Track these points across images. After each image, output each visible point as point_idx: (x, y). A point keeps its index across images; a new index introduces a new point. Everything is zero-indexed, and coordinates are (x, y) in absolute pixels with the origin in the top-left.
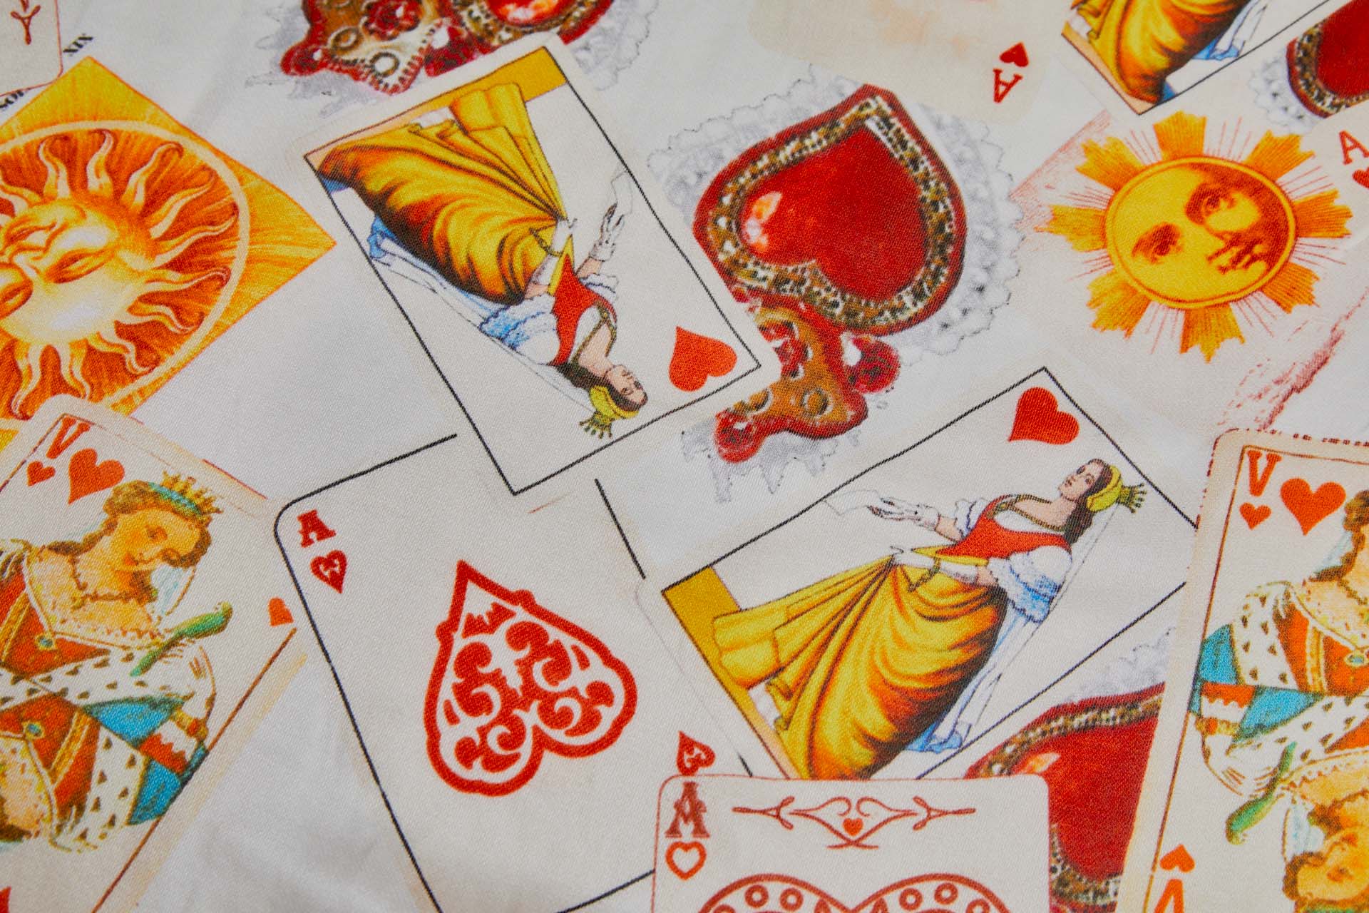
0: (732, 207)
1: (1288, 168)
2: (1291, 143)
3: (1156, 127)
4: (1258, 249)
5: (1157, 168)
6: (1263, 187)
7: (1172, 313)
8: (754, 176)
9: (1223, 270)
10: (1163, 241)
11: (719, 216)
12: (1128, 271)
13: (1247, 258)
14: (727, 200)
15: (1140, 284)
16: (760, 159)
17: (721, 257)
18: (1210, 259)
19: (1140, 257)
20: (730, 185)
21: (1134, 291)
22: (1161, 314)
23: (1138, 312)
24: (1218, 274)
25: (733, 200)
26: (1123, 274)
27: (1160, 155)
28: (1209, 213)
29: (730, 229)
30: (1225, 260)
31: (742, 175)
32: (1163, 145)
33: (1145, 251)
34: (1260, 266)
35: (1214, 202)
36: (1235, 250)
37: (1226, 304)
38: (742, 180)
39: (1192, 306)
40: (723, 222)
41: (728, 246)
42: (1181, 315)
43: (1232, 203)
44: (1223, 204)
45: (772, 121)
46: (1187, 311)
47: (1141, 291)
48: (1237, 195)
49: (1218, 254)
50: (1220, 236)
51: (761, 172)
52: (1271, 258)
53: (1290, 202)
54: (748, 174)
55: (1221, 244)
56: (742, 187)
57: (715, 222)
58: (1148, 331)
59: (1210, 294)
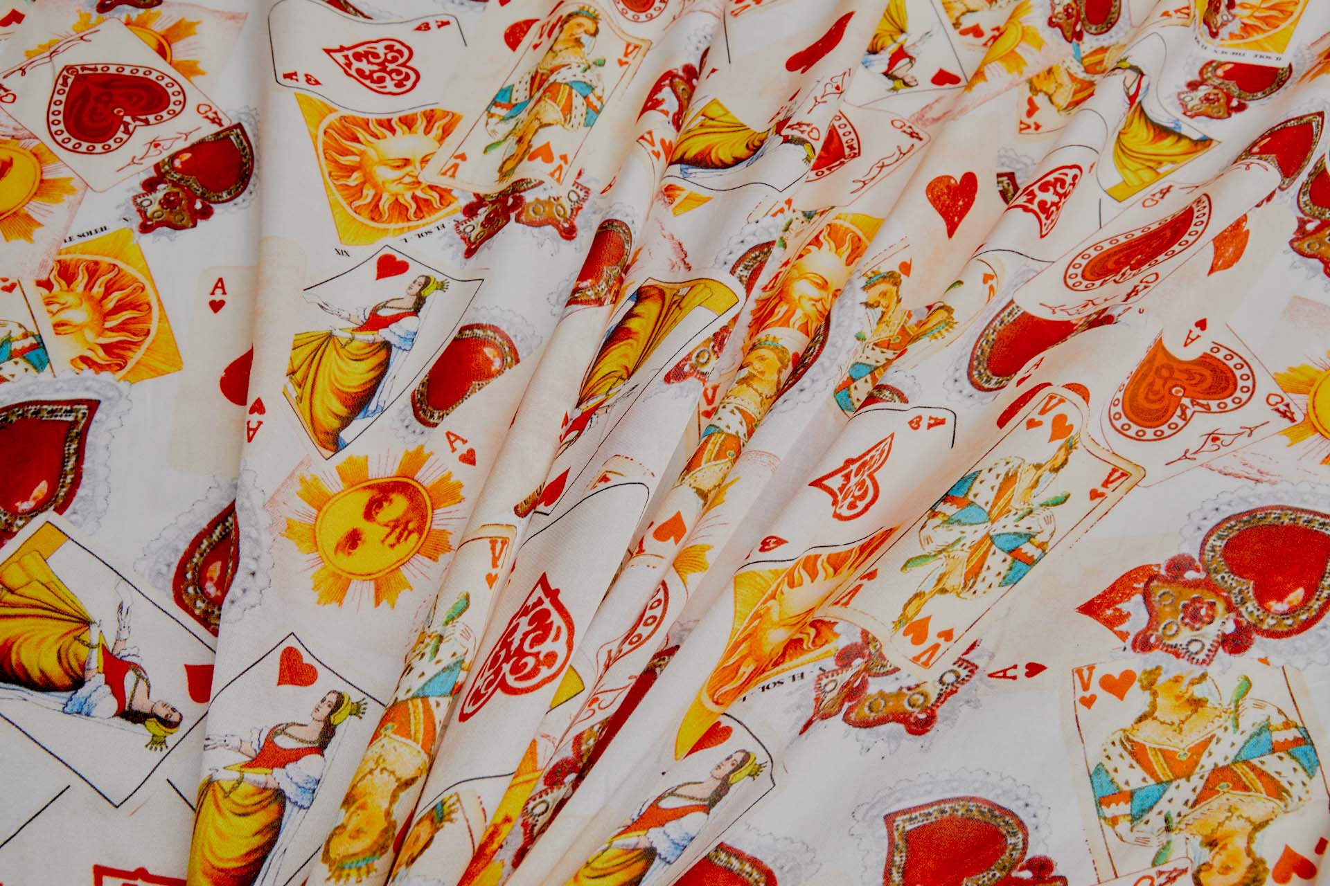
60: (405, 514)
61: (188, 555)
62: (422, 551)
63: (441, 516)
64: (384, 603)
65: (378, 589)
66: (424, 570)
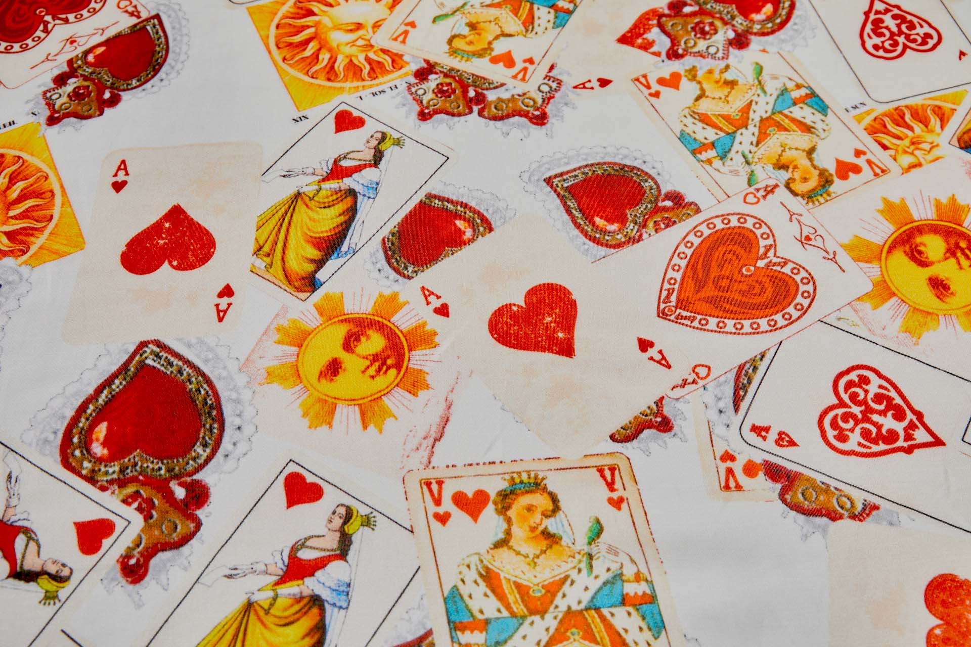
0: (80, 442)
1: (395, 312)
2: (394, 297)
3: (314, 305)
4: (389, 362)
5: (321, 327)
6: (384, 325)
7: (351, 409)
8: (87, 419)
9: (373, 377)
10: (333, 368)
11: (75, 450)
12: (318, 391)
13: (385, 368)
14: (75, 440)
15: (328, 396)
16: (88, 408)
17: (84, 472)
18: (363, 372)
19: (323, 381)
20: (74, 431)
21: (326, 401)
22: (345, 410)
23: (332, 412)
24: (370, 380)
25: (80, 438)
26: (316, 394)
27: (320, 320)
28: (356, 346)
29: (83, 454)
30: (372, 371)
31: (80, 422)
32: (321, 314)
33: (325, 376)
34: (393, 372)
35: (358, 339)
36: (377, 364)
37: (380, 397)
38: (81, 425)
39: (361, 402)
40: (77, 453)
41: (86, 464)
42: (357, 408)
43: (368, 337)
44: (363, 339)
45: (89, 384)
46: (360, 405)
47: (330, 400)
48: (370, 332)
49: (367, 368)
50: (365, 358)
51: (91, 415)
52: (398, 366)
53: (401, 331)
54: (83, 420)
55: (367, 363)
56: (82, 429)
57: (73, 455)
58: (341, 422)
59: (369, 393)
60: (384, 350)
61: (75, 420)
62: (401, 385)
63: (417, 358)
64: (371, 428)
65: (363, 414)
66: (406, 402)
